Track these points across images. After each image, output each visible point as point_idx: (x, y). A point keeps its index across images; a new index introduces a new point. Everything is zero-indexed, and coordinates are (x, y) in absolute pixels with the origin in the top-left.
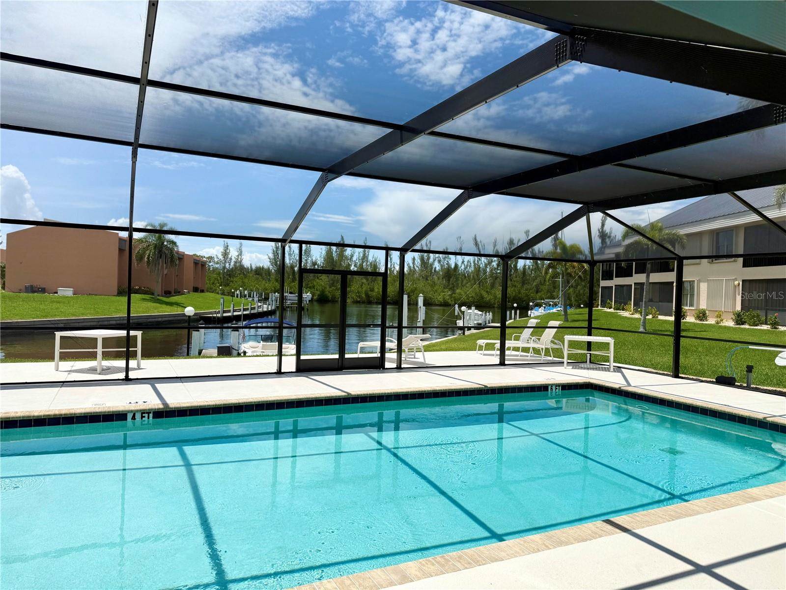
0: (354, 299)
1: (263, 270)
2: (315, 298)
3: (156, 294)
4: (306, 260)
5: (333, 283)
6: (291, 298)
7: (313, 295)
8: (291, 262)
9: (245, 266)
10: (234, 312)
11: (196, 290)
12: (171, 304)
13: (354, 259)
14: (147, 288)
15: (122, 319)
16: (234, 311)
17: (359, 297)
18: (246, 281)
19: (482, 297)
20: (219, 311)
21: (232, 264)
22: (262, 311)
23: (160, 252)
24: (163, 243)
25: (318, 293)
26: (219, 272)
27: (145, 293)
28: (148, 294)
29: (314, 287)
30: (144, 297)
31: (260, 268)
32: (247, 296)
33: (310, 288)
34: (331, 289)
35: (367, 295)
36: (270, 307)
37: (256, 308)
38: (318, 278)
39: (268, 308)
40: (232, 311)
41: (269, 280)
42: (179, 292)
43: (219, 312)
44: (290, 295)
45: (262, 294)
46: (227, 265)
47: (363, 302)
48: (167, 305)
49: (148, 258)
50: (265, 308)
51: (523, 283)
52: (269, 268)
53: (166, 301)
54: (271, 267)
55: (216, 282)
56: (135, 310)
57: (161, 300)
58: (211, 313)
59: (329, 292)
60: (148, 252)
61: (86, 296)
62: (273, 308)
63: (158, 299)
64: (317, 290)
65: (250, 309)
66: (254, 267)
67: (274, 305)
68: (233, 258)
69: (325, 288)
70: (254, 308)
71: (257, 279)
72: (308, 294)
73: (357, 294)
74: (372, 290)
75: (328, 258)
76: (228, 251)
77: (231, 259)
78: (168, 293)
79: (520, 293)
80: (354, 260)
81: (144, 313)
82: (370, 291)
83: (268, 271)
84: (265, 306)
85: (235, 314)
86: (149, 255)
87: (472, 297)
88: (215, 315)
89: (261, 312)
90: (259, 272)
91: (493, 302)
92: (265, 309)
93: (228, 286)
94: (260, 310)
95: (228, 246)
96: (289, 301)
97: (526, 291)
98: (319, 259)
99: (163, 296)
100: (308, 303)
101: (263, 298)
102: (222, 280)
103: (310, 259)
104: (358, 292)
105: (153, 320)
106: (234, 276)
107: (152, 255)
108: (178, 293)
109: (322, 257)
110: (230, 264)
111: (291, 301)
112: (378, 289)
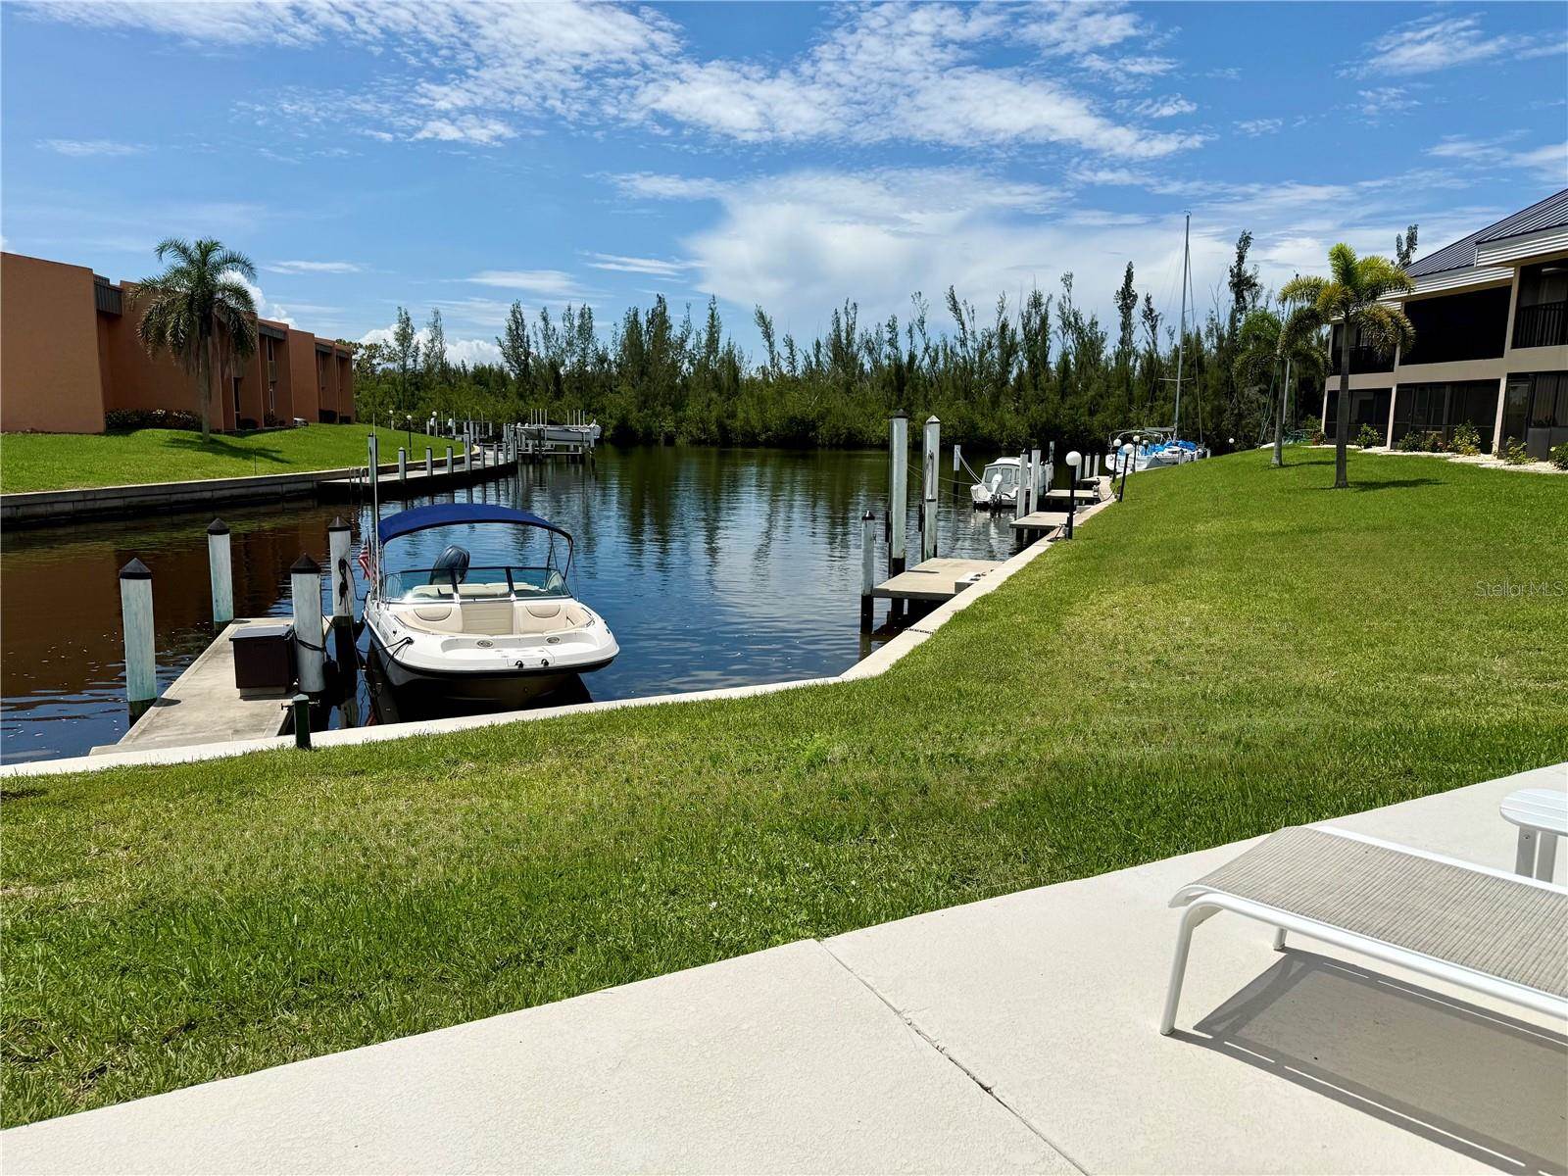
0: (692, 436)
1: (490, 373)
2: (607, 434)
3: (205, 427)
4: (583, 350)
5: (645, 402)
6: (551, 435)
7: (604, 428)
8: (550, 353)
9: (452, 366)
10: (406, 471)
11: (327, 417)
12: (246, 454)
13: (689, 346)
14: (188, 413)
15: (89, 497)
16: (408, 468)
17: (704, 430)
18: (454, 397)
19: (974, 427)
20: (367, 470)
21: (421, 359)
22: (481, 467)
23: (206, 318)
24: (212, 293)
25: (614, 422)
26: (394, 380)
27: (185, 425)
28: (191, 429)
29: (603, 410)
30: (175, 436)
31: (484, 368)
32: (454, 431)
33: (595, 412)
34: (641, 414)
35: (721, 426)
36: (501, 456)
37: (467, 460)
38: (611, 390)
39: (496, 459)
40: (401, 468)
41: (505, 396)
42: (282, 423)
43: (366, 473)
44: (549, 428)
45: (486, 426)
46: (410, 362)
47: (713, 443)
48: (236, 456)
49: (175, 335)
50: (491, 458)
51: (1064, 395)
52: (501, 369)
53: (234, 445)
54: (507, 367)
55: (387, 400)
56: (137, 470)
57: (221, 444)
58: (345, 475)
59: (638, 421)
60: (171, 319)
61: (20, 434)
62: (511, 459)
63: (213, 441)
64: (611, 417)
65: (449, 463)
66: (470, 368)
67: (511, 452)
68: (421, 346)
69: (629, 412)
70: (461, 461)
71: (479, 394)
72: (592, 425)
73: (700, 425)
74: (732, 415)
75: (632, 344)
76: (410, 331)
77: (417, 348)
78: (247, 426)
79: (1056, 416)
80: (688, 349)
81: (160, 480)
82: (728, 417)
83: (501, 377)
84: (490, 454)
85: (411, 475)
86: (176, 327)
87: (952, 426)
88: (358, 480)
89: (479, 470)
90: (483, 377)
91: (997, 436)
92: (490, 463)
93: (414, 409)
94: (477, 464)
95: (408, 319)
96: (548, 444)
97: (1071, 412)
98: (610, 347)
99: (230, 433)
100: (592, 445)
101: (491, 434)
102: (401, 397)
103: (590, 345)
104: (702, 421)
105: (187, 496)
106: (427, 387)
107: (185, 325)
108: (275, 423)
109: (618, 342)
110: (415, 361)
111: (554, 443)
112: (744, 412)
